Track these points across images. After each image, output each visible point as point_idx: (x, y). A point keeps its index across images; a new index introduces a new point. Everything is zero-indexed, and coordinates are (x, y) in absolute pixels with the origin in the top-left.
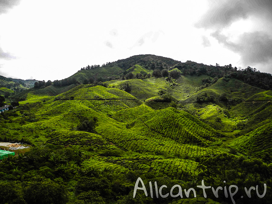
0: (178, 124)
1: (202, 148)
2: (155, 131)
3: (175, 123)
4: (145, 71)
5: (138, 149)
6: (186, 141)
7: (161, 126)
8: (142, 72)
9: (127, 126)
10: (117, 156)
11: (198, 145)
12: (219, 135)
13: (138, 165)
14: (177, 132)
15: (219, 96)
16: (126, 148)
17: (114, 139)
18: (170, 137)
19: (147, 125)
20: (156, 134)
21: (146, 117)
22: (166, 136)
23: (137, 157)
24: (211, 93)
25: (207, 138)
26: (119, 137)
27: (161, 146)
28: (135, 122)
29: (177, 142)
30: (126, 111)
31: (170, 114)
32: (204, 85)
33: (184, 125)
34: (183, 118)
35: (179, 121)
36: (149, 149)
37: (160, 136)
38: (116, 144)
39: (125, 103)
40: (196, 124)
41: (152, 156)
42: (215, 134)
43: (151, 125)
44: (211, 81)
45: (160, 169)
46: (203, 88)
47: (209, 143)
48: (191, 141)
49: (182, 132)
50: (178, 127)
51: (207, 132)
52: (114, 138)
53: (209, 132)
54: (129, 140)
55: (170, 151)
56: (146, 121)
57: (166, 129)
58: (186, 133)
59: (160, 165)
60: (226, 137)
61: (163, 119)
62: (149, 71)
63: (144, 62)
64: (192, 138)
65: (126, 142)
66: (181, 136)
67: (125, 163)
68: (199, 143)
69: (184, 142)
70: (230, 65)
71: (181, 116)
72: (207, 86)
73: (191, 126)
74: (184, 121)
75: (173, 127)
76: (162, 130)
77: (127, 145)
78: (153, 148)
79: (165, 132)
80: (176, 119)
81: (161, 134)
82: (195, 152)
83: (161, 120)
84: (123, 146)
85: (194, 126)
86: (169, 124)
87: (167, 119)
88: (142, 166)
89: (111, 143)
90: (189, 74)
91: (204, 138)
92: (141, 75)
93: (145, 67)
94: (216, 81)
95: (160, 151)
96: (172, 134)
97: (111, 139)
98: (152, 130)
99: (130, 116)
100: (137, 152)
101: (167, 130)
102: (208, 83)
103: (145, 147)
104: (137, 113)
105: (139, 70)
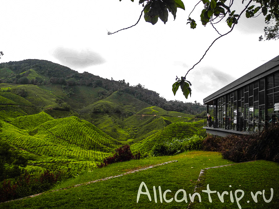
0: (82, 132)
1: (105, 153)
2: (60, 138)
3: (79, 131)
4: (40, 77)
5: (50, 154)
6: (90, 147)
7: (66, 133)
8: (36, 78)
9: (29, 133)
10: (33, 160)
11: (101, 151)
12: (117, 143)
13: (56, 167)
14: (82, 140)
15: (113, 108)
16: (39, 153)
17: (24, 145)
18: (75, 144)
19: (51, 133)
20: (62, 141)
21: (49, 124)
22: (71, 143)
23: (53, 160)
24: (107, 105)
25: (107, 145)
26: (29, 143)
27: (71, 152)
28: (37, 129)
29: (83, 148)
30: (25, 118)
31: (74, 123)
32: (99, 97)
33: (87, 133)
34: (85, 126)
35: (82, 129)
36: (60, 154)
37: (66, 143)
38: (26, 149)
39: (23, 110)
40: (97, 133)
41: (66, 160)
42: (113, 142)
43: (56, 133)
44: (106, 94)
45: (77, 169)
46: (98, 100)
47: (110, 149)
48: (94, 147)
49: (87, 139)
50: (82, 134)
51: (107, 140)
52: (23, 143)
53: (108, 140)
54: (39, 146)
55: (79, 156)
56: (50, 128)
57: (70, 136)
58: (90, 140)
59: (76, 166)
60: (123, 144)
61: (67, 127)
62: (45, 78)
63: (41, 68)
64: (95, 145)
65: (37, 148)
66: (85, 143)
67: (45, 166)
68: (101, 149)
69: (89, 148)
70: (124, 80)
71: (84, 125)
72: (103, 98)
73: (93, 134)
74: (86, 129)
75: (77, 135)
76: (67, 137)
77: (39, 150)
78: (63, 153)
79: (70, 139)
80: (80, 128)
81: (66, 141)
82: (100, 156)
83: (65, 128)
84: (35, 151)
85: (95, 135)
86: (74, 132)
87: (71, 127)
88: (61, 167)
89: (20, 148)
90: (86, 85)
91: (104, 145)
92: (36, 82)
93: (41, 73)
94: (111, 94)
95: (70, 155)
96: (77, 141)
97: (20, 145)
98: (57, 137)
99: (30, 123)
100: (50, 156)
101: (72, 137)
102: (104, 95)
103: (56, 152)
104: (37, 120)
105: (34, 75)
